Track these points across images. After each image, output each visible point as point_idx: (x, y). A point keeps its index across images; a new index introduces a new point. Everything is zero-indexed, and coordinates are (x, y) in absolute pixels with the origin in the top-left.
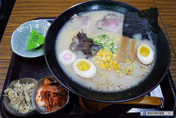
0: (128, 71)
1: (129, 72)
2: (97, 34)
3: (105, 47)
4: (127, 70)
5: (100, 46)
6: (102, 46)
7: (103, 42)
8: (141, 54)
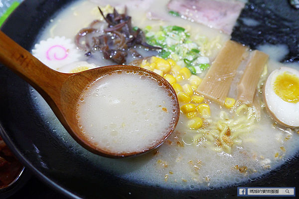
0: (223, 132)
1: (227, 138)
2: (161, 24)
3: (173, 55)
4: (221, 127)
5: (159, 48)
6: (163, 51)
7: (169, 42)
8: (277, 93)
